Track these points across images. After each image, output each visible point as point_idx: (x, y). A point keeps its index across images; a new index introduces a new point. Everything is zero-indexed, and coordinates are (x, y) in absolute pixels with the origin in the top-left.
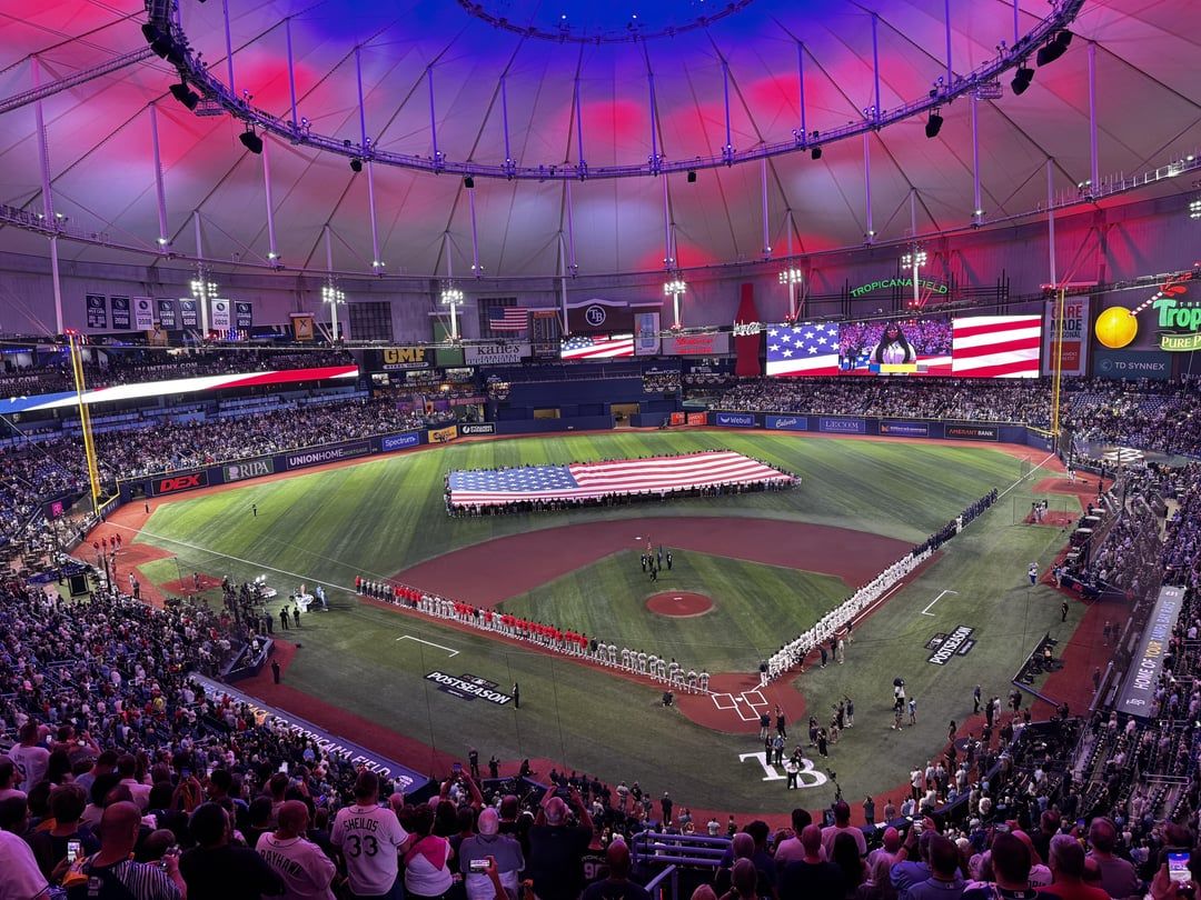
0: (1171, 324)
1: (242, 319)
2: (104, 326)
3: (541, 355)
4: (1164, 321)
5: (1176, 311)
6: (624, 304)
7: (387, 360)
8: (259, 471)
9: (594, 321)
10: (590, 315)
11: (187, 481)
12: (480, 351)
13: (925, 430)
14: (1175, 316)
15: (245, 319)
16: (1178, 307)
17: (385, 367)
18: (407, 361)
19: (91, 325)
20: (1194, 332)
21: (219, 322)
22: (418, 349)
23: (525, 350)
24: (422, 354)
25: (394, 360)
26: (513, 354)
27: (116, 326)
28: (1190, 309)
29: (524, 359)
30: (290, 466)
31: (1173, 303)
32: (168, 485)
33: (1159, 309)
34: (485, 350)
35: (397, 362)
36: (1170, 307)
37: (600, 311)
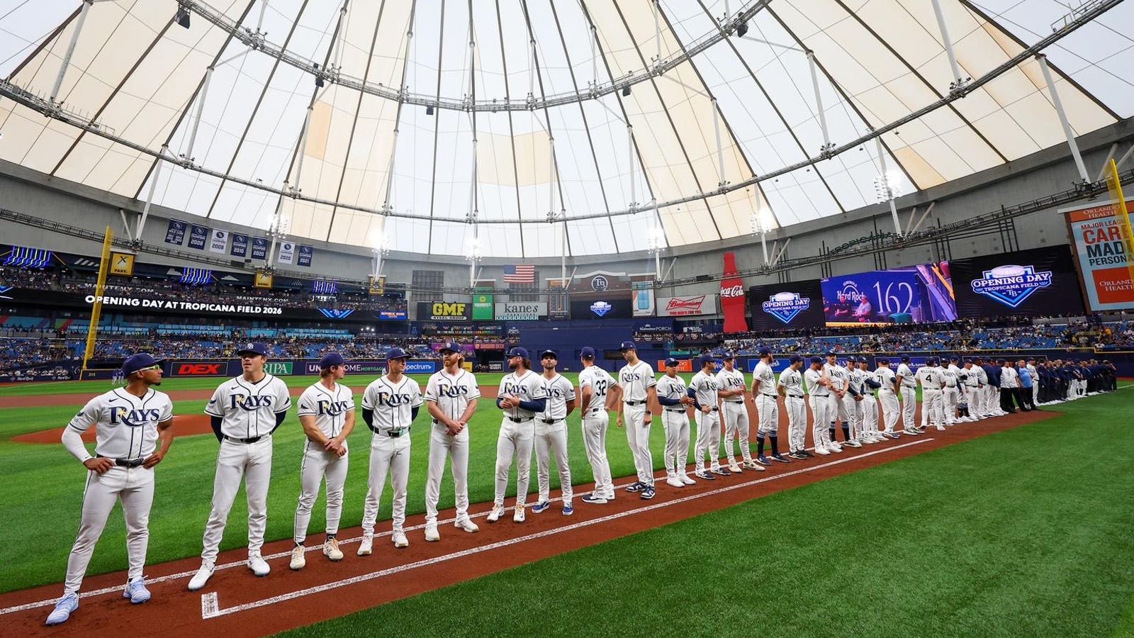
1: (303, 257)
2: (180, 243)
3: (555, 314)
6: (624, 274)
7: (435, 312)
8: (278, 371)
9: (599, 288)
10: (595, 282)
11: (207, 368)
12: (507, 310)
15: (305, 258)
17: (432, 318)
18: (449, 315)
19: (167, 241)
21: (283, 257)
22: (459, 306)
23: (542, 309)
24: (462, 310)
25: (440, 313)
26: (532, 312)
27: (190, 245)
29: (540, 317)
30: (309, 372)
32: (187, 369)
34: (511, 309)
35: (442, 315)
37: (603, 280)
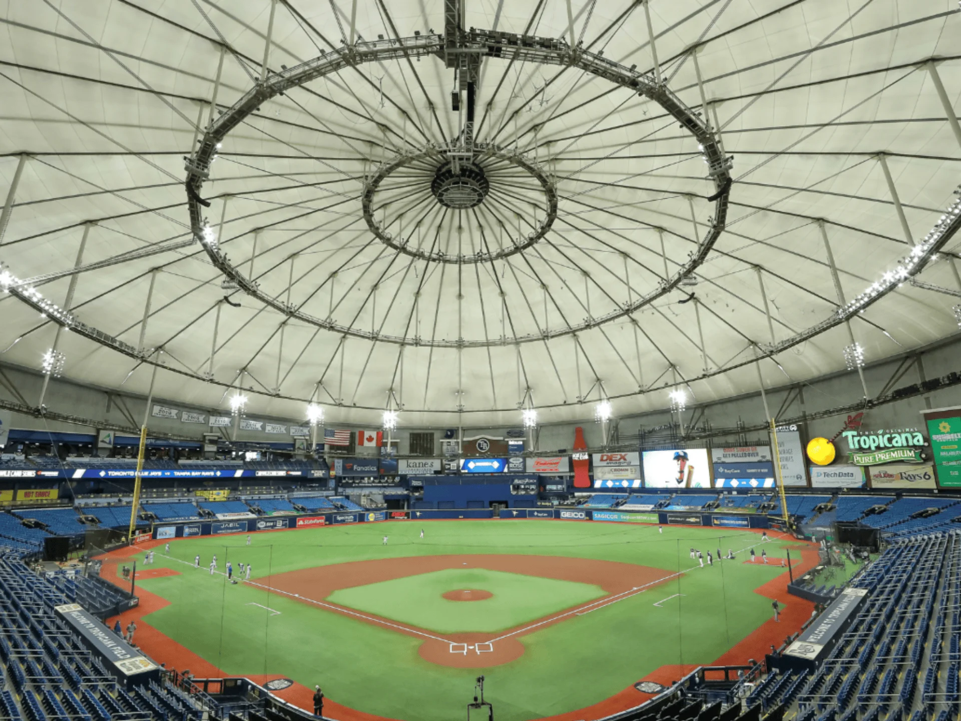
0: (857, 446)
4: (852, 444)
5: (858, 438)
6: (502, 438)
9: (481, 449)
10: (480, 444)
12: (408, 466)
13: (698, 520)
14: (859, 441)
16: (859, 435)
20: (874, 451)
26: (429, 468)
28: (868, 436)
29: (436, 472)
31: (855, 433)
33: (846, 437)
34: (411, 465)
36: (853, 436)
37: (485, 442)
